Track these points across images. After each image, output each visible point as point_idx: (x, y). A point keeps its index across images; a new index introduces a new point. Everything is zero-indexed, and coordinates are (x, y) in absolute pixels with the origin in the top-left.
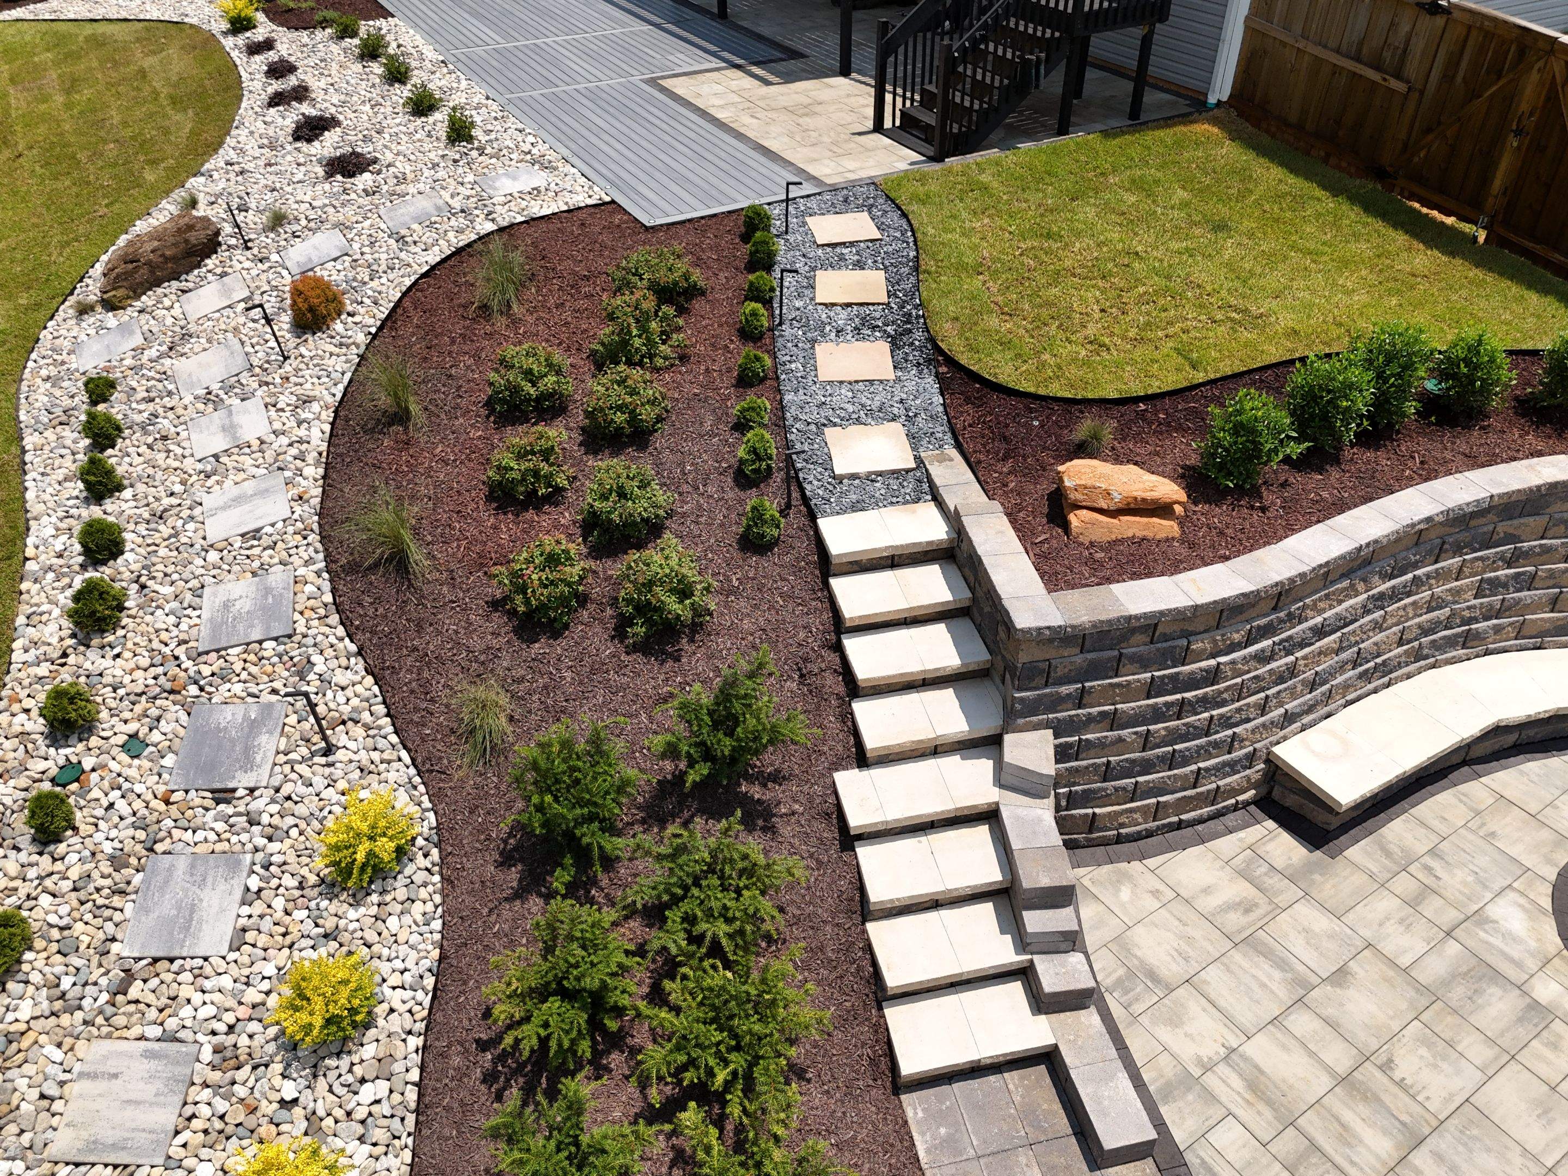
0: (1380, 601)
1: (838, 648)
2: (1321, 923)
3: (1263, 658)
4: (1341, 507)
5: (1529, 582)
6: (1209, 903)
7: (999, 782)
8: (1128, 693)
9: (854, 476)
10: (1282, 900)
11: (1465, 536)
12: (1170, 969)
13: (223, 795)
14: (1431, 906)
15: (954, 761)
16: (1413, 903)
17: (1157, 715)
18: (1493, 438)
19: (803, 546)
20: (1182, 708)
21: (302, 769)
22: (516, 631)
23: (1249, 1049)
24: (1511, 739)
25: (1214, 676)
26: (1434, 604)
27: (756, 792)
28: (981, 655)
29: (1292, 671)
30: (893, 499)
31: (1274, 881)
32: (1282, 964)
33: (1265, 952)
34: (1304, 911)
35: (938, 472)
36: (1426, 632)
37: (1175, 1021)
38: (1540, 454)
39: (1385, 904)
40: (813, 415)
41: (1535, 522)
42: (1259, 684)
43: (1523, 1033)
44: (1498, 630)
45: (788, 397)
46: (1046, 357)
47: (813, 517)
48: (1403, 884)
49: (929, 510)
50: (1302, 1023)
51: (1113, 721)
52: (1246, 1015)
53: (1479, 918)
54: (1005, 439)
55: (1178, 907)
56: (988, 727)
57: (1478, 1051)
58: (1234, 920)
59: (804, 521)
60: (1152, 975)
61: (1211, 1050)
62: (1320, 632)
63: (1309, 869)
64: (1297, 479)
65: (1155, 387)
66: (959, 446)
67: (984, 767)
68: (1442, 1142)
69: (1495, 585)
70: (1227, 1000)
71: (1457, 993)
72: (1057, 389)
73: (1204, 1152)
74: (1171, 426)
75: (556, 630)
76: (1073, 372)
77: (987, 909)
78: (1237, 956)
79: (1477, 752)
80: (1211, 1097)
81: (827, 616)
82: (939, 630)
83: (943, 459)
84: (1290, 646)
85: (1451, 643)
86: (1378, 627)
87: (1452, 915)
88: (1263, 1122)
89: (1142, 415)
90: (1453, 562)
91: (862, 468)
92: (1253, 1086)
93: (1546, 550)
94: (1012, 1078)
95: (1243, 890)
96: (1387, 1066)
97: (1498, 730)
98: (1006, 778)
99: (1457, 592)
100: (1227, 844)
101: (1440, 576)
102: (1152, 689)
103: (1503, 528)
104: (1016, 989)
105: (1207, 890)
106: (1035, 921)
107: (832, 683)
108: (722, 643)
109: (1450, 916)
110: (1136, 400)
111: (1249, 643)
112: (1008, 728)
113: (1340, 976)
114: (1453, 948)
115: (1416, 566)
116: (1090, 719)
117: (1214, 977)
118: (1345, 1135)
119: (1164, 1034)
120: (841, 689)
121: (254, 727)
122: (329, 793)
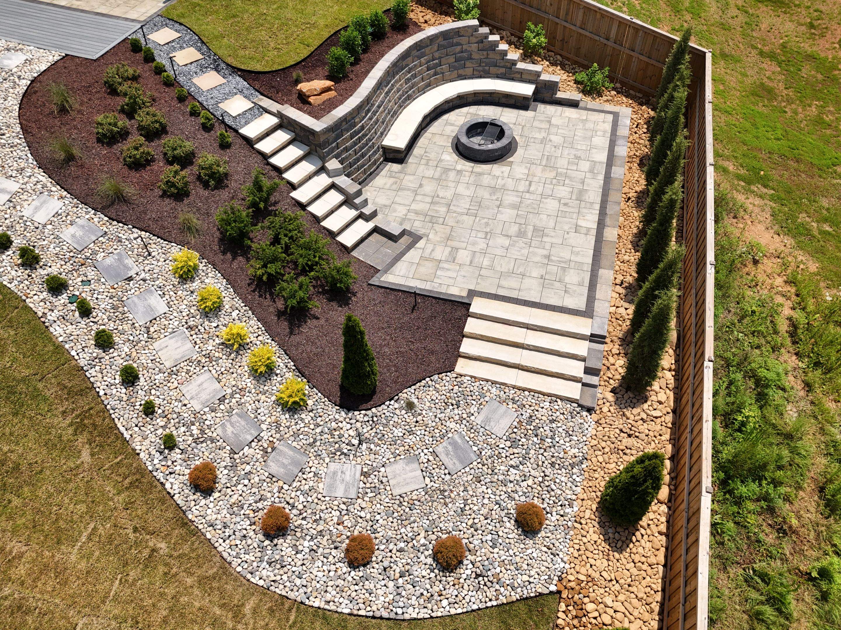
0: (387, 93)
1: (269, 164)
2: (411, 178)
3: (370, 119)
4: (368, 72)
5: (414, 76)
6: (387, 186)
7: (330, 177)
8: (347, 140)
9: (239, 115)
10: (401, 178)
11: (397, 69)
12: (387, 203)
13: (130, 279)
14: (431, 163)
15: (315, 178)
16: (427, 164)
17: (355, 144)
18: (391, 39)
19: (240, 141)
20: (360, 139)
21: (146, 262)
22: (174, 200)
23: (412, 208)
24: (428, 119)
25: (363, 128)
26: (398, 90)
27: (273, 208)
28: (307, 148)
29: (378, 120)
30: (255, 117)
31: (397, 175)
32: (409, 190)
33: (405, 189)
34: (407, 177)
35: (261, 103)
36: (400, 99)
37: (395, 211)
38: (402, 40)
39: (422, 167)
40: (213, 102)
41: (410, 59)
42: (372, 126)
43: (458, 177)
44: (414, 92)
45: (200, 99)
46: (266, 58)
47: (236, 131)
48: (423, 162)
49: (267, 116)
50: (419, 198)
51: (346, 150)
52: (407, 202)
53: (441, 160)
54: (273, 87)
55: (381, 190)
56: (320, 164)
57: (453, 185)
58: (394, 187)
59: (234, 134)
60: (386, 206)
61: (405, 212)
62: (379, 107)
63: (403, 169)
64: (354, 68)
65: (302, 56)
66: (262, 94)
67: (324, 176)
68: (454, 203)
69: (408, 80)
70: (402, 202)
71: (444, 177)
72: (276, 67)
73: (414, 228)
74: (314, 67)
75: (187, 194)
76: (277, 60)
77: (344, 207)
78: (399, 193)
79: (423, 126)
80: (409, 220)
81: (260, 157)
82: (291, 147)
83: (261, 100)
84: (375, 113)
85: (406, 100)
86: (390, 101)
87: (436, 163)
88: (421, 218)
89: (304, 66)
90: (397, 77)
91: (240, 111)
92: (416, 213)
93: (415, 65)
94: (370, 238)
95: (392, 180)
96: (438, 196)
97: (425, 117)
98: (331, 175)
99: (401, 85)
100: (384, 173)
101: (396, 82)
102: (352, 137)
103: (404, 63)
104: (360, 221)
105: (385, 184)
106: (357, 201)
107: (273, 174)
108: (236, 177)
109: (435, 163)
110: (300, 62)
111: (366, 115)
112: (324, 163)
113: (421, 185)
114: (439, 169)
115: (390, 81)
116: (342, 151)
117: (397, 199)
118: (437, 211)
119: (394, 214)
120: (276, 174)
121: (120, 260)
122: (160, 264)
